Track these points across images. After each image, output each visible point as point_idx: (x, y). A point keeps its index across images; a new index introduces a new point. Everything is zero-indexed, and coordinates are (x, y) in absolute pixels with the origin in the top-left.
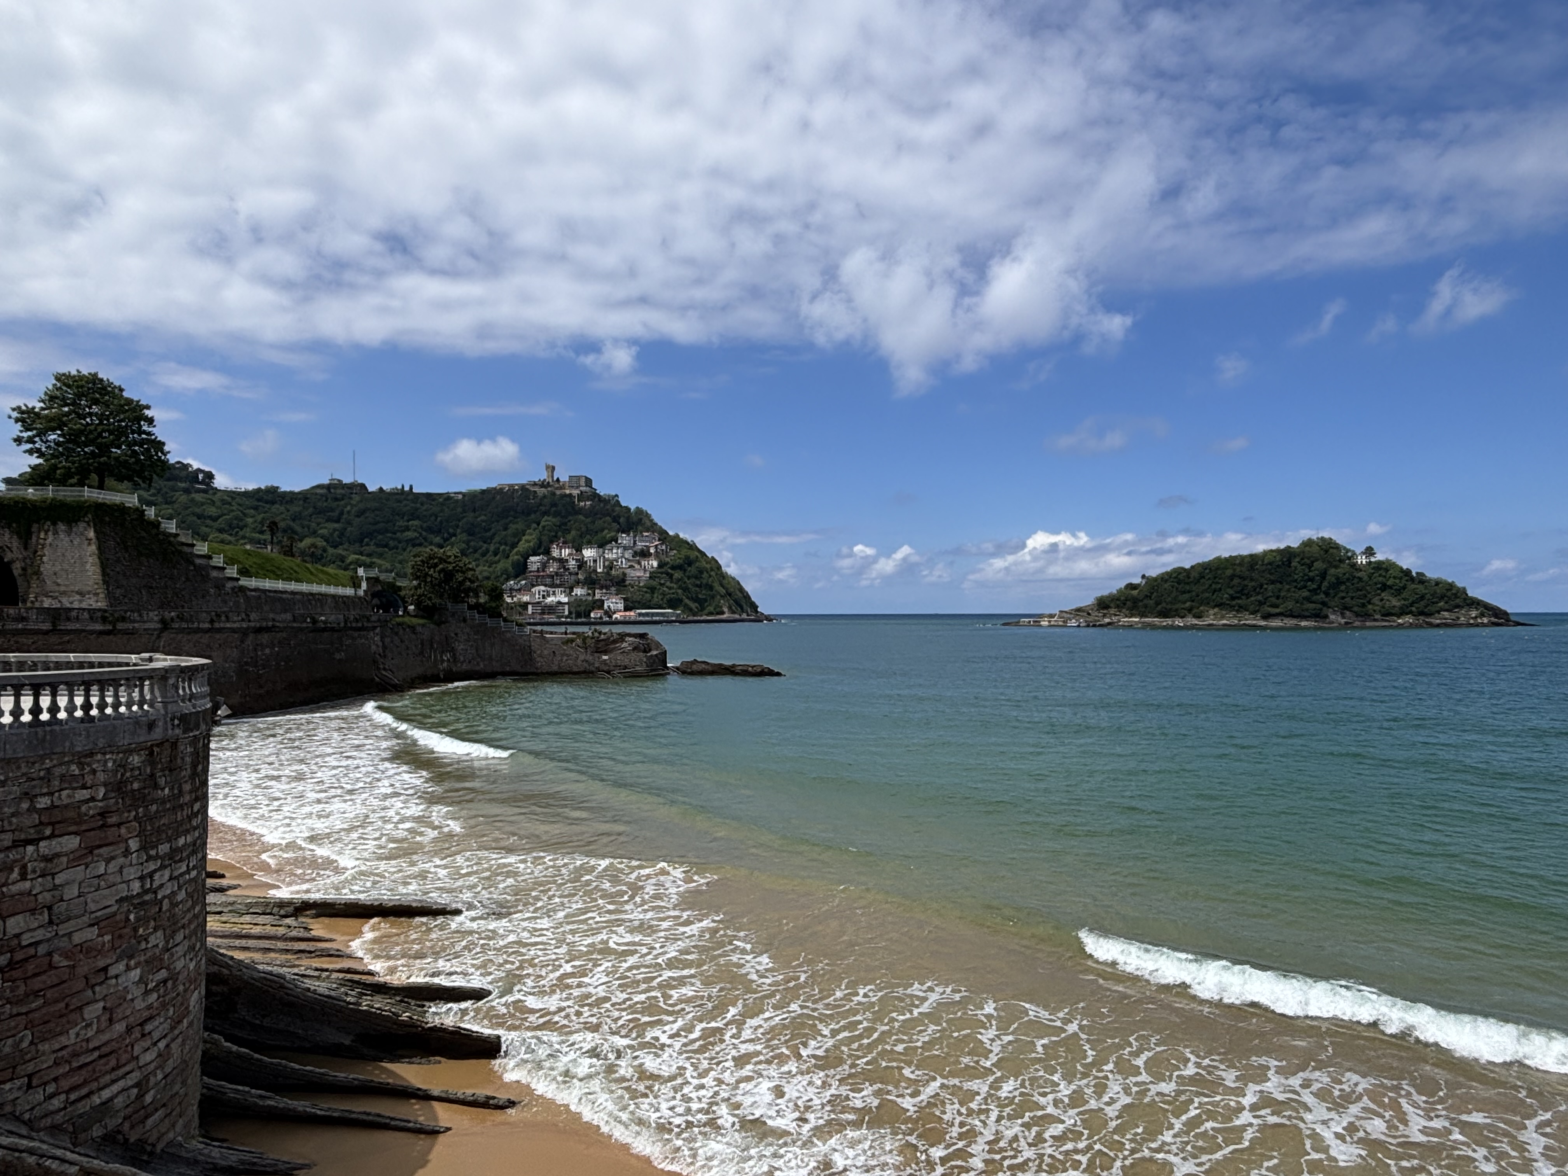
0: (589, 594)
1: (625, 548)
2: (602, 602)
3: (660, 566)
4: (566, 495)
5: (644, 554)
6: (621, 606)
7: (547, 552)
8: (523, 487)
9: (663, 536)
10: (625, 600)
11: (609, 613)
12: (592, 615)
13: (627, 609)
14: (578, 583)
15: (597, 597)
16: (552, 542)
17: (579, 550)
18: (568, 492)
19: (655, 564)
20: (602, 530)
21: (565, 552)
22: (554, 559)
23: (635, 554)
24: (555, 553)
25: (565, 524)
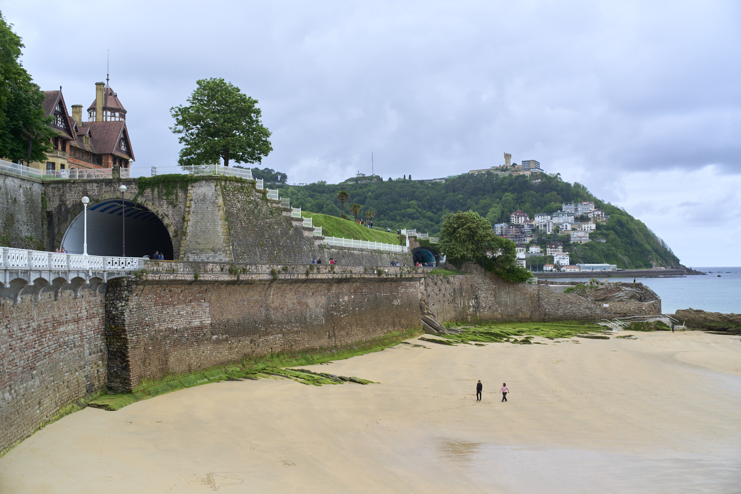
0: (541, 252)
1: (569, 215)
2: (552, 258)
3: (598, 227)
4: (520, 176)
5: (583, 219)
6: (566, 261)
7: (508, 221)
8: (488, 172)
9: (599, 205)
10: (570, 256)
11: (558, 267)
12: (545, 268)
13: (572, 263)
14: (532, 243)
15: (549, 254)
16: (511, 212)
17: (532, 218)
18: (521, 173)
19: (594, 226)
20: (550, 201)
21: (521, 220)
22: (513, 225)
23: (576, 219)
24: (514, 220)
25: (521, 197)
